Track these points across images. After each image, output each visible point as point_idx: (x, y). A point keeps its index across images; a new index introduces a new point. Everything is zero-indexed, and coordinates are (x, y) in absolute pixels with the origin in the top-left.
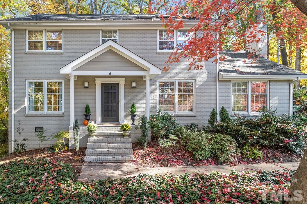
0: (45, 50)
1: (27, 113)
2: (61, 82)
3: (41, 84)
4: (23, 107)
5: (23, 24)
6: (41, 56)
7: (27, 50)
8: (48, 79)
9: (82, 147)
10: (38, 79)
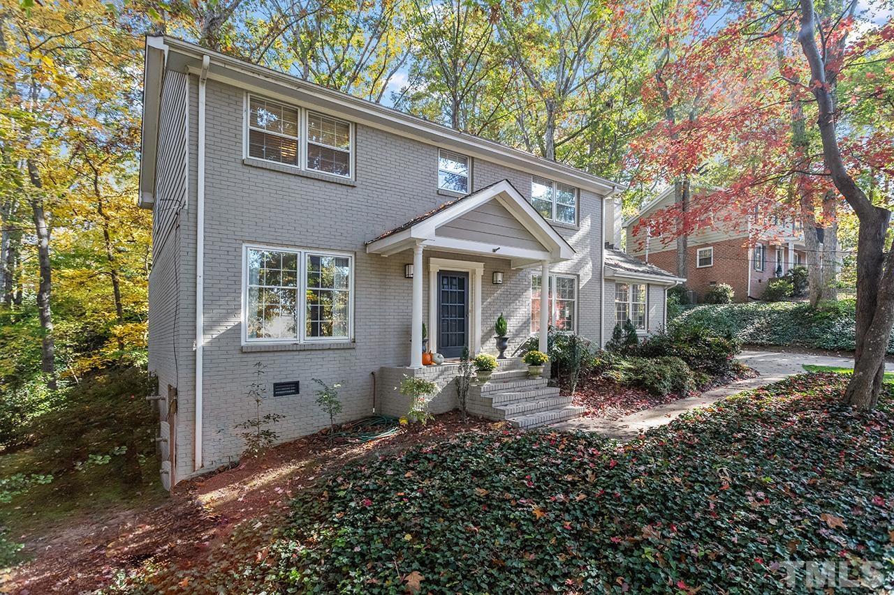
0: (303, 165)
1: (243, 343)
2: (347, 260)
3: (291, 260)
4: (231, 323)
5: (257, 76)
6: (295, 180)
7: (245, 154)
8: (310, 248)
9: (441, 413)
10: (282, 245)
